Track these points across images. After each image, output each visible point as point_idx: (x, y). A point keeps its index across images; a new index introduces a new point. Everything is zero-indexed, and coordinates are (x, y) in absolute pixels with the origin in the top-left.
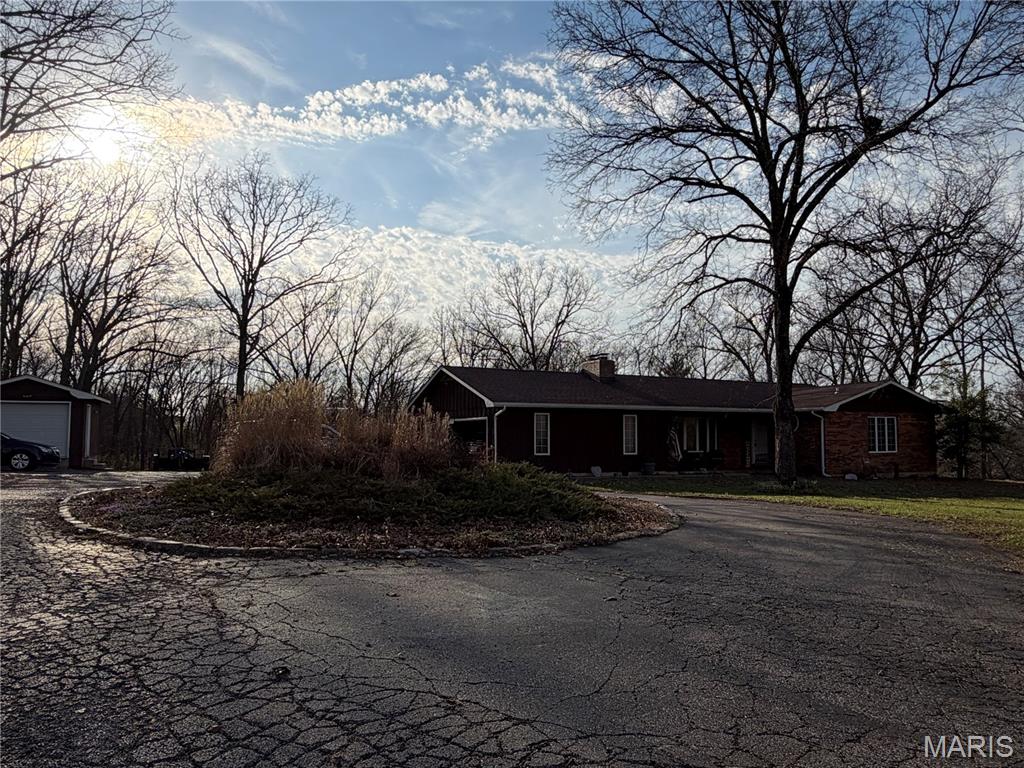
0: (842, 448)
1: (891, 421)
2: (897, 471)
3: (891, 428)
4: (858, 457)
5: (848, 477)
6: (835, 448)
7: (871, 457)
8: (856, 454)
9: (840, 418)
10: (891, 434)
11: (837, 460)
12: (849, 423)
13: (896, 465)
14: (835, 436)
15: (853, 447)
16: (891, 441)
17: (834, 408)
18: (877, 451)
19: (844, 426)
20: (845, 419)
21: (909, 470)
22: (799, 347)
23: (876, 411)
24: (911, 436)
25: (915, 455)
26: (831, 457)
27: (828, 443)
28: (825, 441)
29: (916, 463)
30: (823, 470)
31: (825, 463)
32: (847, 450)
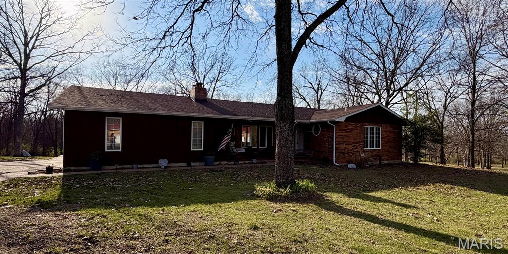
0: (347, 146)
1: (378, 129)
2: (380, 160)
3: (378, 133)
4: (357, 152)
5: (350, 166)
6: (342, 146)
7: (365, 151)
8: (356, 150)
9: (346, 126)
10: (378, 138)
11: (343, 154)
12: (352, 130)
13: (380, 157)
14: (343, 138)
15: (354, 146)
16: (378, 142)
17: (343, 119)
18: (369, 148)
19: (348, 132)
20: (350, 127)
21: (387, 160)
22: (302, 41)
23: (369, 122)
24: (389, 139)
25: (391, 150)
26: (340, 152)
27: (338, 143)
28: (336, 141)
29: (391, 155)
30: (334, 160)
31: (336, 156)
32: (350, 147)
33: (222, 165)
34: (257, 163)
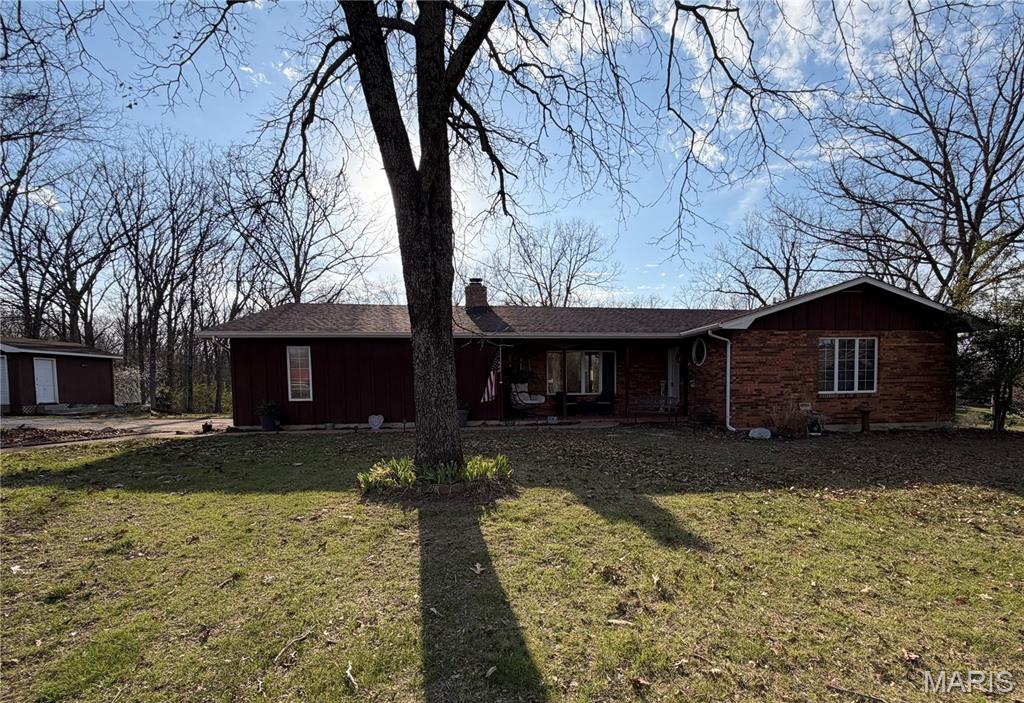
0: (761, 386)
1: (868, 344)
2: (867, 422)
3: (867, 354)
6: (750, 387)
10: (866, 364)
11: (755, 405)
12: (781, 348)
13: (864, 414)
14: (751, 369)
15: (788, 385)
16: (867, 376)
17: (743, 324)
18: (836, 391)
19: (767, 354)
20: (774, 341)
21: (899, 420)
23: (836, 328)
24: (906, 368)
25: (912, 395)
26: (742, 400)
27: (738, 379)
28: (731, 376)
29: (912, 408)
30: (728, 420)
31: (731, 411)
32: (774, 389)
33: (487, 426)
34: (558, 424)
